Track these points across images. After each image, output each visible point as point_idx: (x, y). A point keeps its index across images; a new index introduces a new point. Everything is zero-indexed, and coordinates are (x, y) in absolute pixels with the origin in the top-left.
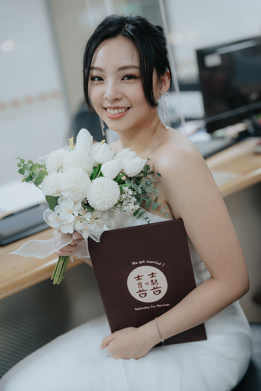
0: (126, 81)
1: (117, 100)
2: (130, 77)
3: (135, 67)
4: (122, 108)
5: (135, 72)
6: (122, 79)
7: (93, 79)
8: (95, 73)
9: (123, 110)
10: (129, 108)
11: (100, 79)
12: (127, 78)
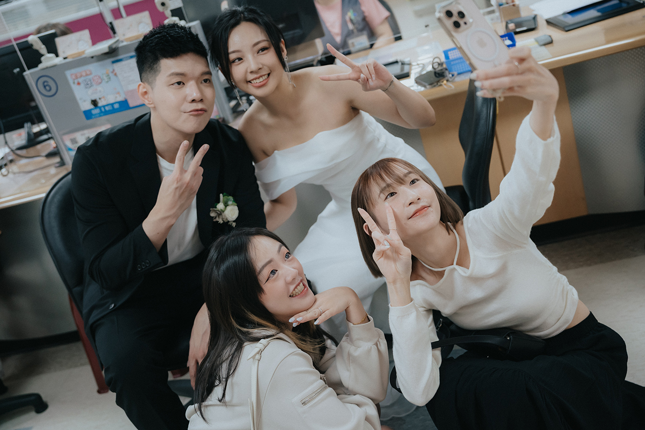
1: (260, 70)
4: (264, 75)
9: (266, 77)
10: (270, 74)
11: (240, 59)
12: (261, 51)
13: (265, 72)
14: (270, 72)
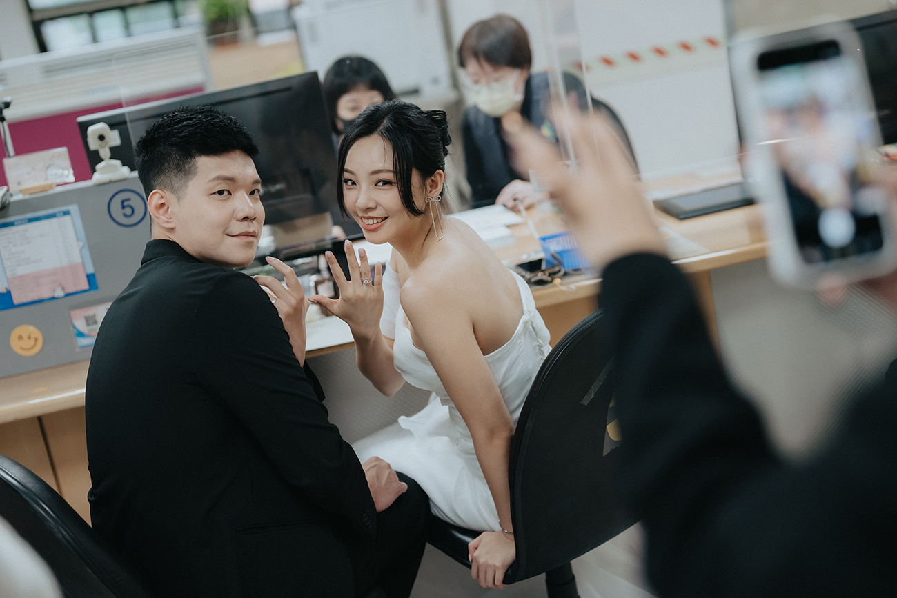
0: (381, 187)
1: (369, 209)
2: (386, 182)
3: (389, 171)
4: (377, 218)
5: (390, 176)
6: (376, 185)
7: (346, 181)
8: (346, 175)
9: (379, 220)
10: (386, 218)
11: (354, 183)
12: (381, 184)
13: (378, 213)
14: (387, 216)
